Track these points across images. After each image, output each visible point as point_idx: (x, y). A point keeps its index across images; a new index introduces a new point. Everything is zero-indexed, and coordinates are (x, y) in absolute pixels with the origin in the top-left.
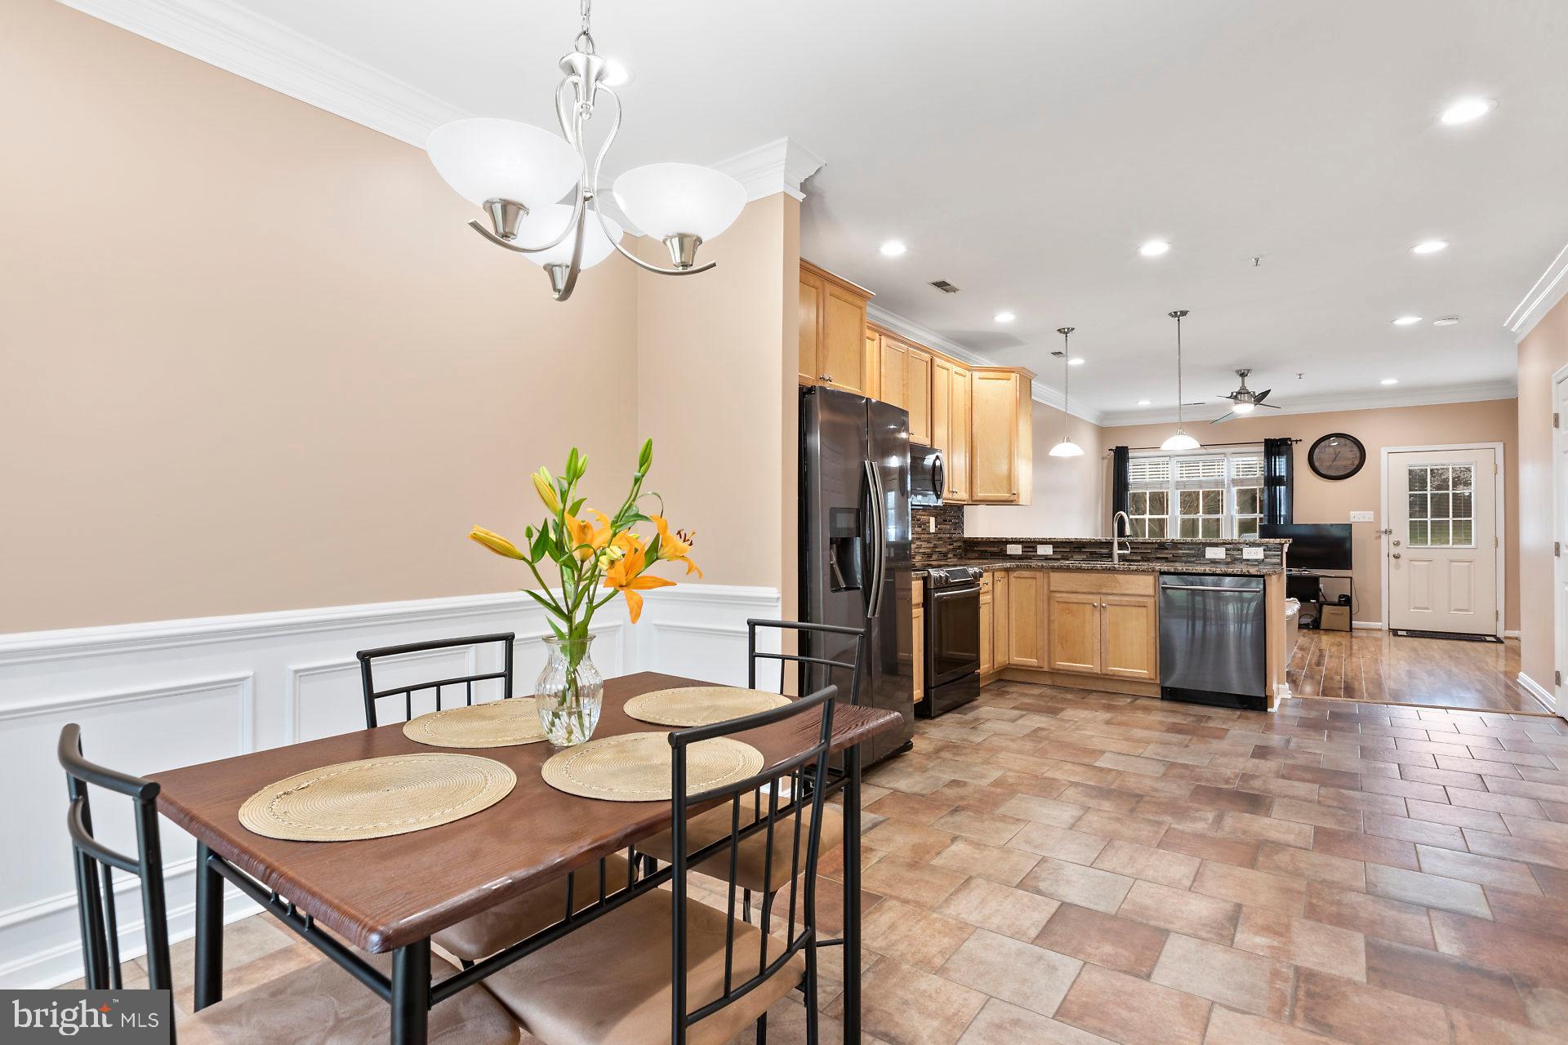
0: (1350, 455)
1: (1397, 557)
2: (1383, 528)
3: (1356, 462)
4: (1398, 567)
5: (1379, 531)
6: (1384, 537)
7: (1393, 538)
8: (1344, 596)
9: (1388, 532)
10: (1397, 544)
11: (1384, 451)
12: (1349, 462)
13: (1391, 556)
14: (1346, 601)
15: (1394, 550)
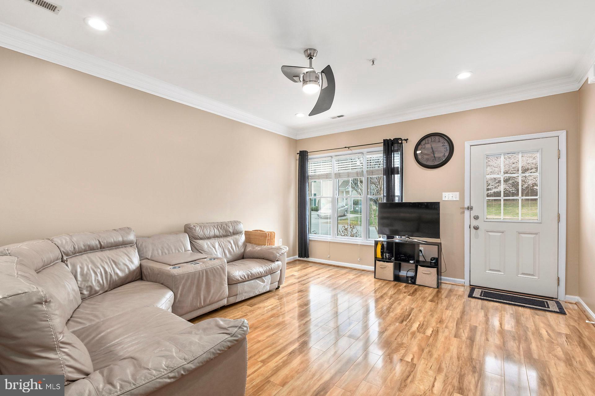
0: (442, 149)
1: (476, 228)
2: (467, 205)
3: (447, 154)
4: (477, 236)
5: (463, 208)
6: (467, 213)
7: (474, 213)
8: (434, 258)
9: (470, 208)
10: (476, 218)
11: (467, 145)
12: (442, 154)
13: (472, 227)
14: (435, 263)
15: (474, 223)
